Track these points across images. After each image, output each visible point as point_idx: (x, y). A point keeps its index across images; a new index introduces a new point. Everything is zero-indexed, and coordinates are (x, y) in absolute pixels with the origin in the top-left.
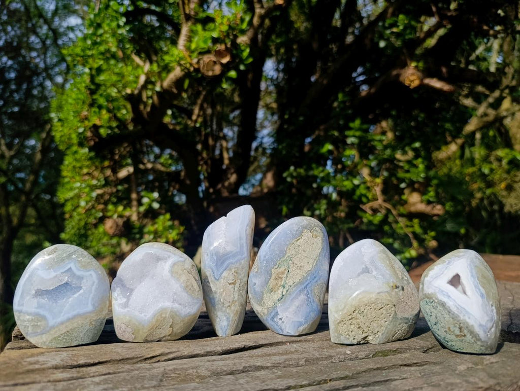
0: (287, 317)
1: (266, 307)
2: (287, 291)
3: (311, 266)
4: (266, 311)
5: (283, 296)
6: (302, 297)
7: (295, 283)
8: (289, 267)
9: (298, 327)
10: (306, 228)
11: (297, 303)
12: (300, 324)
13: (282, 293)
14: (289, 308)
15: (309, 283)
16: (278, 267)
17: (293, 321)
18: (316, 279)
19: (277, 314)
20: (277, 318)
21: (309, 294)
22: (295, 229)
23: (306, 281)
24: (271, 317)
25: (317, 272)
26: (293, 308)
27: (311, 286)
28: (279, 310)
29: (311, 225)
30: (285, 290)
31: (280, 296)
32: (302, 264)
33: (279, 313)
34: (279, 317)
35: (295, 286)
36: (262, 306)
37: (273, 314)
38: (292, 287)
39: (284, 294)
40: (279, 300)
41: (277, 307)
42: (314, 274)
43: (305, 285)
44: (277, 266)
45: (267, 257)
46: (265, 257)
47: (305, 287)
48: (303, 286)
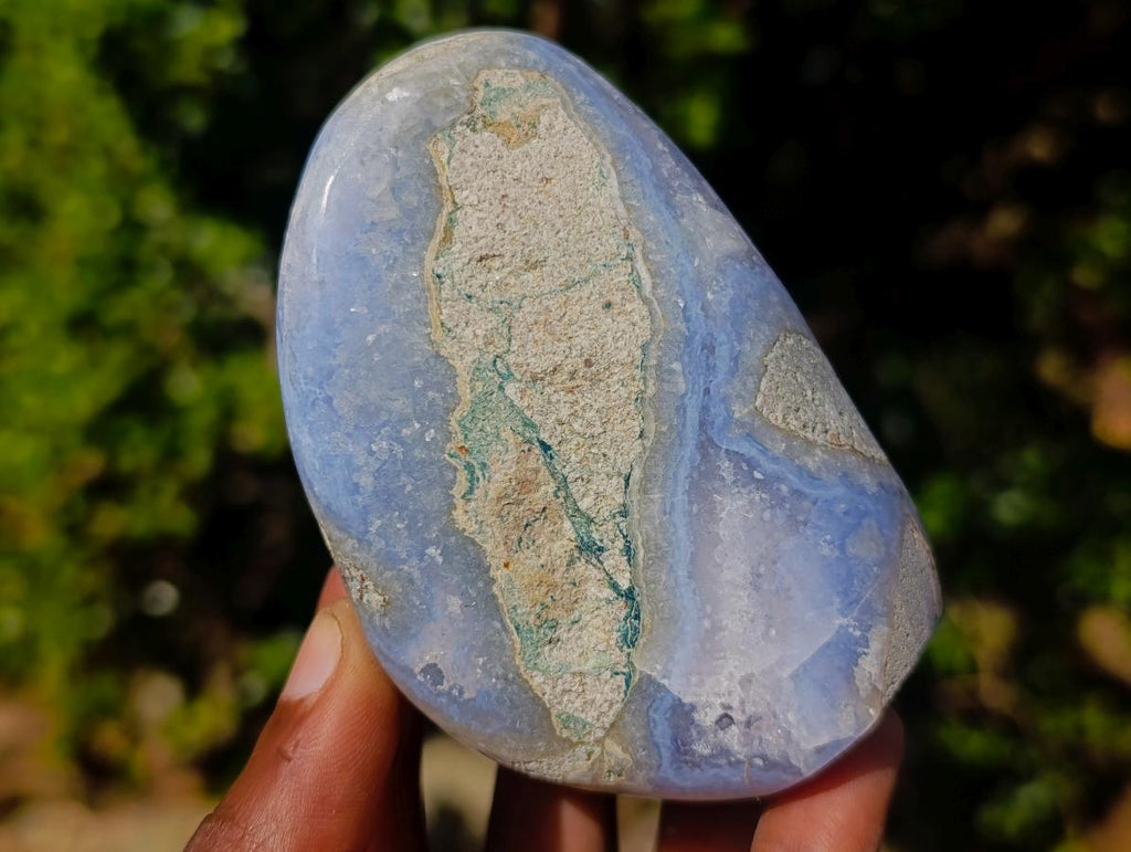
0: (747, 681)
1: (600, 734)
2: (628, 551)
3: (636, 308)
4: (615, 750)
5: (629, 595)
6: (735, 509)
7: (637, 474)
8: (528, 424)
9: (850, 678)
10: (430, 130)
11: (733, 569)
12: (847, 652)
13: (615, 586)
14: (716, 628)
15: (705, 409)
16: (473, 480)
17: (794, 677)
18: (723, 351)
19: (682, 714)
20: (702, 733)
21: (752, 465)
22: (381, 187)
23: (681, 410)
24: (666, 754)
25: (696, 310)
26: (737, 609)
27: (730, 414)
28: (675, 685)
29: (447, 92)
30: (614, 559)
31: (620, 609)
32: (582, 341)
33: (687, 700)
34: (707, 718)
35: (644, 491)
36: (573, 745)
37: (662, 733)
38: (634, 509)
39: (624, 584)
40: (629, 640)
41: (650, 680)
42: (688, 341)
43: (691, 434)
44: (462, 476)
45: (366, 481)
46: (356, 488)
47: (706, 446)
48: (689, 451)
